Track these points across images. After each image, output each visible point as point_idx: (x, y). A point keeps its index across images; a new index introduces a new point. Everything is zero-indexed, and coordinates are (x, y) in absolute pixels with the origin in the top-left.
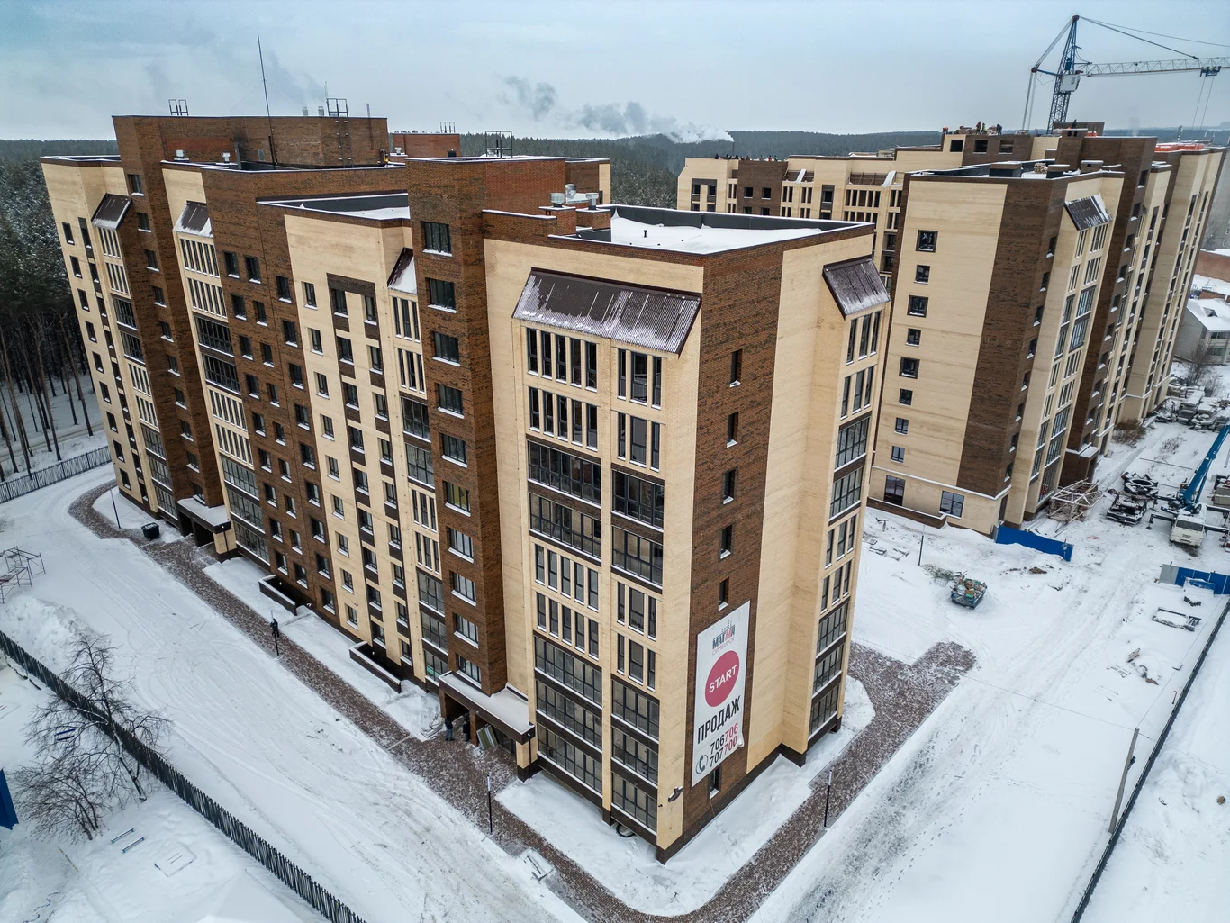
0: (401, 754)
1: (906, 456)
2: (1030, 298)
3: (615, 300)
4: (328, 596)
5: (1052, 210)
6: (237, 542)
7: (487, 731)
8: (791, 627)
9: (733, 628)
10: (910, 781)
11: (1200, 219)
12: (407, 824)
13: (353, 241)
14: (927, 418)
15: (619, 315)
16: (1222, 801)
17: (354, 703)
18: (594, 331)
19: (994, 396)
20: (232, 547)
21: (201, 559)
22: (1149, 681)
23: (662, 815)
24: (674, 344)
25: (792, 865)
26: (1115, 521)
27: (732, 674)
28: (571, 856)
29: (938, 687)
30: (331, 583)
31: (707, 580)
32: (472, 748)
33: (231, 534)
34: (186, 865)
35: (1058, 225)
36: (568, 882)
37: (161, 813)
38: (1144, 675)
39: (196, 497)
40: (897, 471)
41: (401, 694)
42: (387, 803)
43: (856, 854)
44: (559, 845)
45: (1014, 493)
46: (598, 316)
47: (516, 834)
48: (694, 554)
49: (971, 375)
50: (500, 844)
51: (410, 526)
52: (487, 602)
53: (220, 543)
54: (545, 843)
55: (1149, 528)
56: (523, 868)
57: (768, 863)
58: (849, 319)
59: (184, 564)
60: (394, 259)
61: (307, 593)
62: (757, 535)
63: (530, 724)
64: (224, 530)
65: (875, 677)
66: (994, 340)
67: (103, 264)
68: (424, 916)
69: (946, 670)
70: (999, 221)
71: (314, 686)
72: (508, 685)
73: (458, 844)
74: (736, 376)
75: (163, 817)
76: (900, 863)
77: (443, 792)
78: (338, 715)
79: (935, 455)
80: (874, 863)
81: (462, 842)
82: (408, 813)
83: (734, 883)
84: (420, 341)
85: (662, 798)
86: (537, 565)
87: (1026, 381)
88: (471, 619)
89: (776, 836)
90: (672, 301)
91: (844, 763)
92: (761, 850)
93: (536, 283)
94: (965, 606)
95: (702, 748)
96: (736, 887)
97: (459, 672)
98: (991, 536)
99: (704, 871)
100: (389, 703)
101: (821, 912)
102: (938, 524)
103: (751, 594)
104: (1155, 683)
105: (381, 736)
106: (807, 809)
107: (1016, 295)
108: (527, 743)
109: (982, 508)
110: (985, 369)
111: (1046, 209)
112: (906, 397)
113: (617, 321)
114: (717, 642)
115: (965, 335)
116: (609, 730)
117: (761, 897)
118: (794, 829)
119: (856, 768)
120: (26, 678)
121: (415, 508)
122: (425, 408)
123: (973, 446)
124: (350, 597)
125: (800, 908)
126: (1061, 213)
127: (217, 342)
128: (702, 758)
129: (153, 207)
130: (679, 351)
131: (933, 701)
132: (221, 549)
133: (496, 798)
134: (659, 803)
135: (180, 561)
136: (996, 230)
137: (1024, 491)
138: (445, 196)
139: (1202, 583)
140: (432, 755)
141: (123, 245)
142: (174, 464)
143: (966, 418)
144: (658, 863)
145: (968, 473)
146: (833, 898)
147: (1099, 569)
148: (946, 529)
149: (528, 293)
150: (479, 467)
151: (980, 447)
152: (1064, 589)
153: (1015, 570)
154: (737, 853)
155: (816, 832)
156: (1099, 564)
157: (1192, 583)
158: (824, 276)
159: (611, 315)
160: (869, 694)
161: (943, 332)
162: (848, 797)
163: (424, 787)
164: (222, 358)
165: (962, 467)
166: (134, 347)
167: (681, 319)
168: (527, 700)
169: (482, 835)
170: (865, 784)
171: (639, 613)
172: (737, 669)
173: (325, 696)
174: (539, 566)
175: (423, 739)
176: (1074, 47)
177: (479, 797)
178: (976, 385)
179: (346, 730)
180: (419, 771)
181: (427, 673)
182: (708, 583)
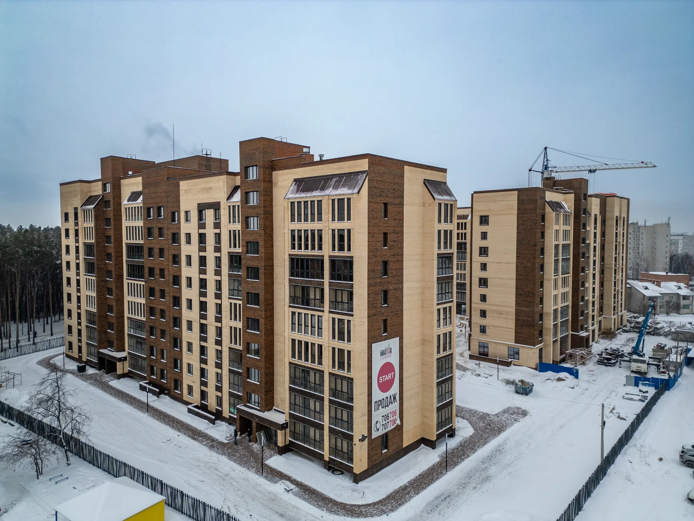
0: (213, 447)
1: (487, 330)
2: (536, 242)
3: (330, 182)
4: (178, 383)
5: (539, 201)
6: (129, 369)
7: (262, 434)
8: (423, 364)
9: (391, 349)
10: (493, 456)
11: (623, 230)
12: (215, 473)
13: (212, 185)
14: (496, 308)
15: (332, 186)
16: (661, 459)
17: (189, 429)
18: (321, 194)
19: (527, 293)
20: (126, 371)
21: (107, 379)
22: (622, 419)
23: (356, 450)
24: (356, 190)
25: (428, 485)
26: (602, 365)
27: (391, 377)
28: (306, 483)
29: (509, 422)
30: (180, 374)
31: (376, 315)
32: (253, 444)
33: (127, 363)
34: (91, 487)
35: (544, 209)
36: (304, 492)
37: (79, 469)
38: (619, 417)
39: (109, 349)
40: (483, 338)
41: (215, 425)
42: (205, 466)
43: (464, 482)
44: (299, 479)
45: (545, 347)
46: (323, 189)
47: (277, 475)
48: (368, 297)
49: (513, 283)
50: (267, 479)
51: (228, 323)
52: (265, 355)
53: (120, 368)
54: (292, 479)
55: (620, 367)
56: (279, 488)
57: (416, 484)
58: (437, 202)
59: (98, 381)
60: (230, 190)
61: (166, 386)
62: (400, 301)
63: (286, 421)
64: (123, 361)
65: (474, 419)
66: (523, 264)
67: (82, 228)
68: (223, 506)
69: (513, 416)
70: (516, 208)
71: (167, 423)
72: (274, 408)
73: (244, 481)
74: (386, 216)
75: (80, 471)
76: (487, 486)
77: (236, 461)
78: (179, 434)
79: (502, 327)
80: (474, 485)
81: (246, 480)
82: (216, 469)
83: (397, 492)
84: (240, 224)
85: (356, 440)
86: (292, 323)
87: (542, 286)
88: (257, 367)
89: (420, 475)
90: (355, 176)
91: (457, 449)
92: (412, 480)
93: (295, 184)
94: (522, 394)
95: (377, 415)
96: (397, 493)
97: (248, 404)
98: (536, 369)
99: (380, 487)
100: (207, 429)
101: (444, 503)
102: (508, 364)
103: (399, 333)
104: (624, 419)
105: (203, 441)
106: (437, 465)
107: (529, 241)
108: (284, 431)
109: (530, 353)
110: (520, 279)
111: (536, 200)
112: (483, 298)
113: (331, 188)
114: (383, 353)
115: (508, 263)
116: (328, 407)
117: (411, 497)
118: (430, 472)
119: (464, 451)
120: (6, 422)
121: (231, 313)
122: (240, 257)
123: (519, 320)
124: (190, 380)
125: (433, 501)
126: (545, 205)
127: (136, 255)
128: (377, 422)
129: (113, 197)
130: (358, 192)
131: (506, 427)
132: (119, 372)
133: (265, 463)
134: (354, 443)
135: (96, 380)
136: (516, 212)
137: (550, 345)
138: (257, 153)
139: (648, 384)
140: (231, 448)
141: (95, 216)
142: (101, 329)
143: (514, 305)
144: (355, 484)
145: (519, 335)
146: (451, 498)
147: (595, 382)
148: (512, 367)
149: (292, 188)
150: (265, 280)
151: (524, 320)
152: (576, 388)
153: (549, 379)
154: (398, 481)
155: (441, 473)
156: (594, 380)
157: (643, 384)
158: (424, 183)
159: (328, 187)
160: (471, 424)
161: (497, 263)
162: (459, 461)
163: (225, 459)
164: (137, 263)
165: (516, 332)
166: (90, 268)
167: (359, 181)
168: (284, 413)
169: (257, 476)
170: (468, 456)
171: (342, 332)
172: (394, 374)
173: (173, 427)
174: (293, 324)
175: (226, 442)
176: (547, 160)
177: (256, 462)
178: (517, 288)
179: (184, 440)
180: (224, 454)
181: (230, 412)
182: (376, 316)
